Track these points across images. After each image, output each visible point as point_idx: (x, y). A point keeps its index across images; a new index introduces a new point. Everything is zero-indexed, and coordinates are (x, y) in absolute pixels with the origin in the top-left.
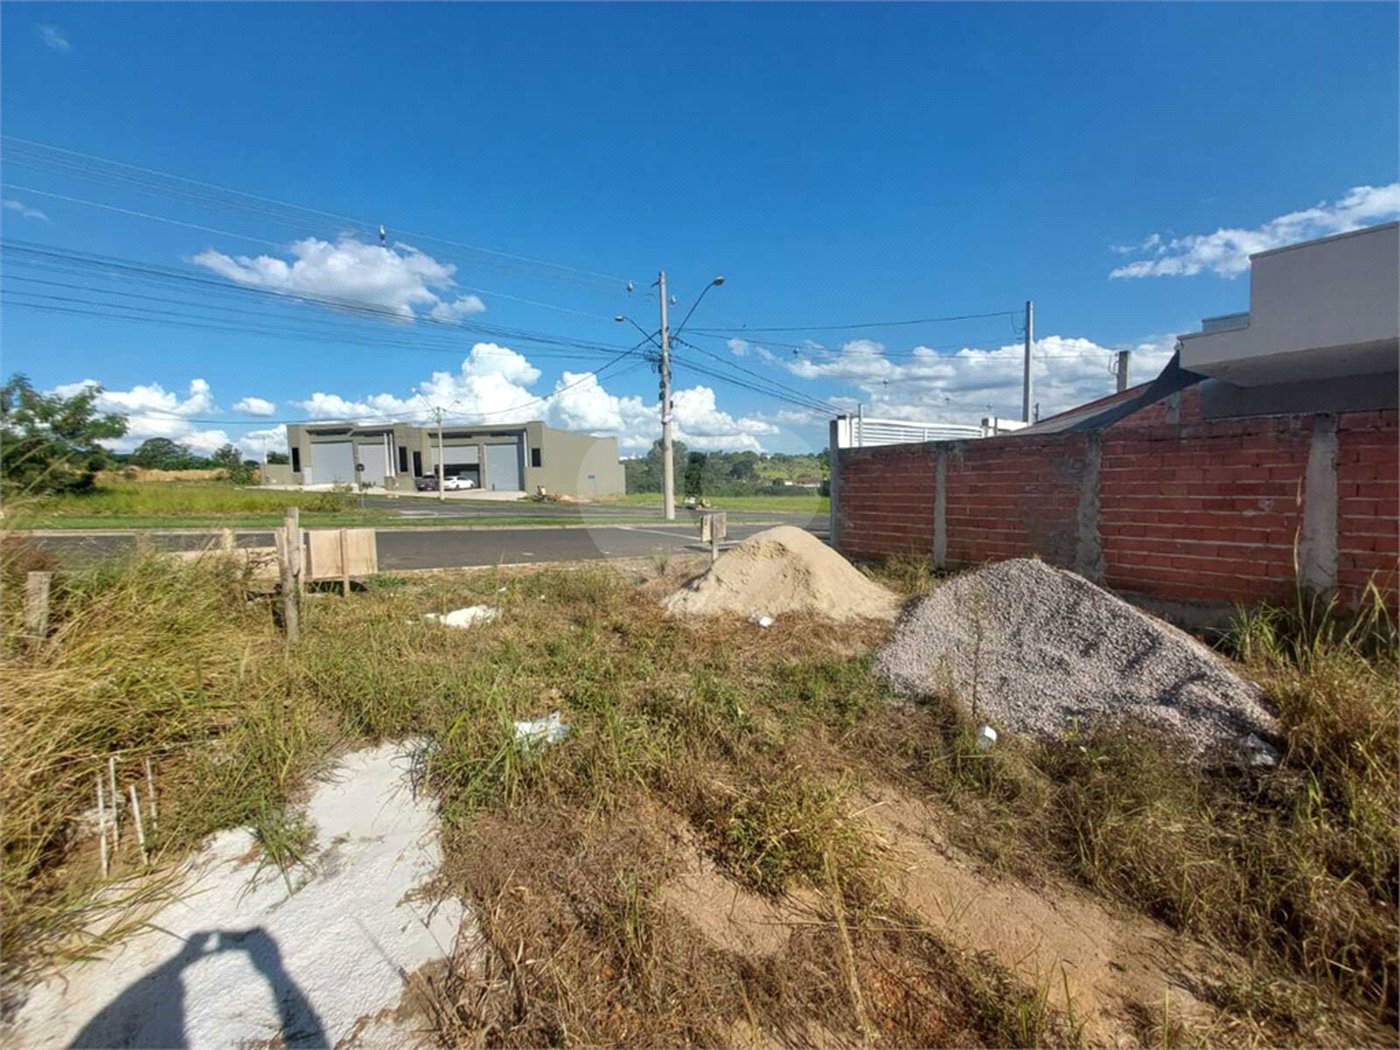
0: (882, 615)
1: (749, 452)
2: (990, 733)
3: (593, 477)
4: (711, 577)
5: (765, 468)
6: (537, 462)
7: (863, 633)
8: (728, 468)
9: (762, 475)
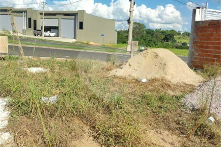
0: (193, 84)
1: (173, 30)
2: (212, 119)
3: (103, 35)
4: (127, 64)
5: (179, 38)
6: (81, 27)
7: (183, 88)
8: (163, 37)
9: (178, 41)
